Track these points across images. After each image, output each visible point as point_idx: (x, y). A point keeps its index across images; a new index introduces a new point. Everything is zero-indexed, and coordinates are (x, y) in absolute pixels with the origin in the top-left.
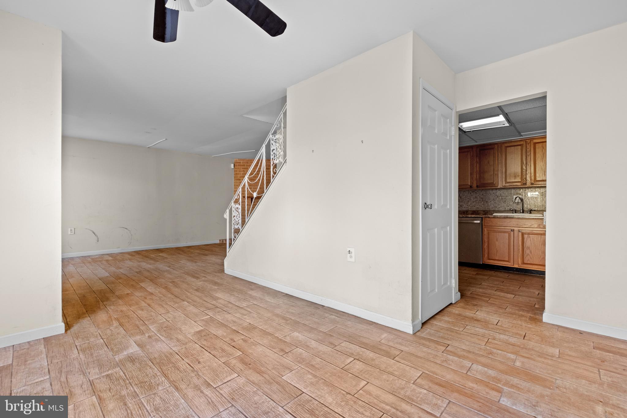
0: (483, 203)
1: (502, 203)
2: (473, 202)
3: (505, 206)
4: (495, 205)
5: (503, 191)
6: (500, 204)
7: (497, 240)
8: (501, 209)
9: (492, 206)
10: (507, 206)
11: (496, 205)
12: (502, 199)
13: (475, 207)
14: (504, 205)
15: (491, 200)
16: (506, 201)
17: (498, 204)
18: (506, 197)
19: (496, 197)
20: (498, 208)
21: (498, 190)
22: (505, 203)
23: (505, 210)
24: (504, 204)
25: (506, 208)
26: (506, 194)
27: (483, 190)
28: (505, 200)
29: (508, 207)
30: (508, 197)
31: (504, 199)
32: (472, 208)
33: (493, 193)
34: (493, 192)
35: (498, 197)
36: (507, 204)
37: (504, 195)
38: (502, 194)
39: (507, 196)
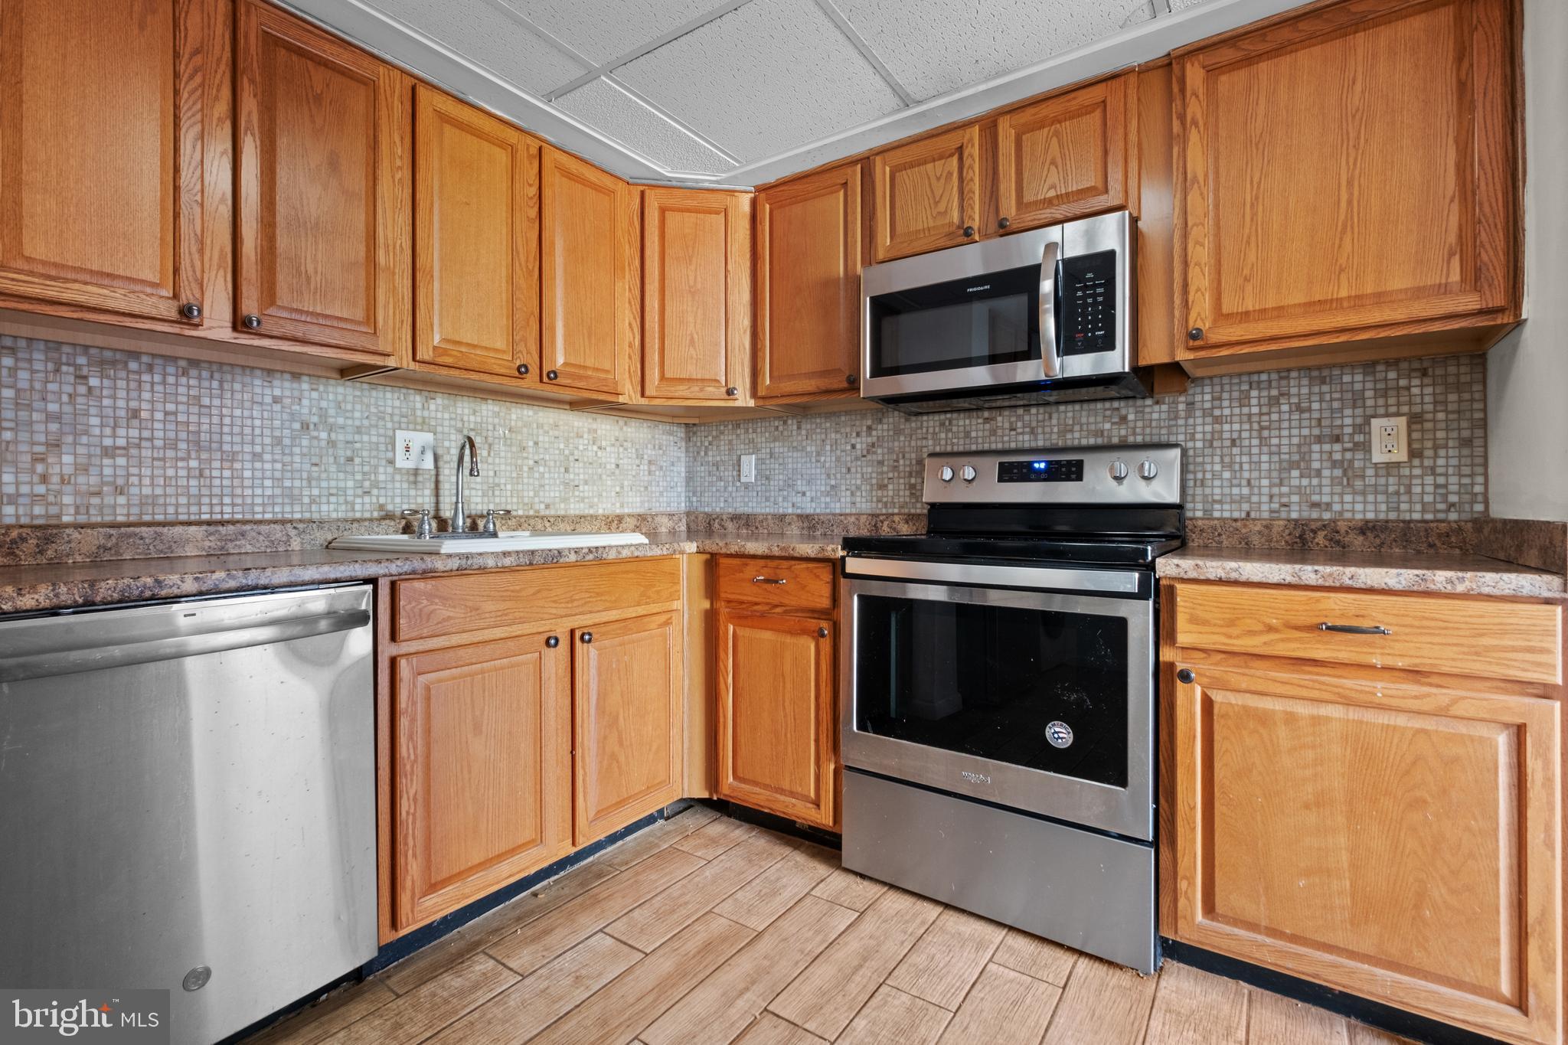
0: (194, 464)
1: (333, 468)
2: (109, 452)
3: (350, 492)
4: (288, 483)
5: (340, 398)
6: (319, 479)
8: (324, 508)
9: (269, 492)
10: (359, 491)
11: (297, 483)
12: (332, 444)
13: (120, 491)
14: (342, 484)
15: (258, 449)
16: (357, 460)
17: (309, 480)
18: (357, 437)
19: (297, 426)
20: (306, 500)
21: (305, 386)
22: (349, 468)
23: (350, 515)
24: (341, 476)
25: (353, 504)
26: (357, 415)
27: (194, 363)
28: (349, 453)
29: (367, 499)
30: (366, 438)
31: (340, 445)
32: (95, 501)
33: (276, 400)
34: (277, 392)
35: (305, 426)
36: (359, 477)
37: (341, 421)
38: (332, 412)
39: (359, 430)
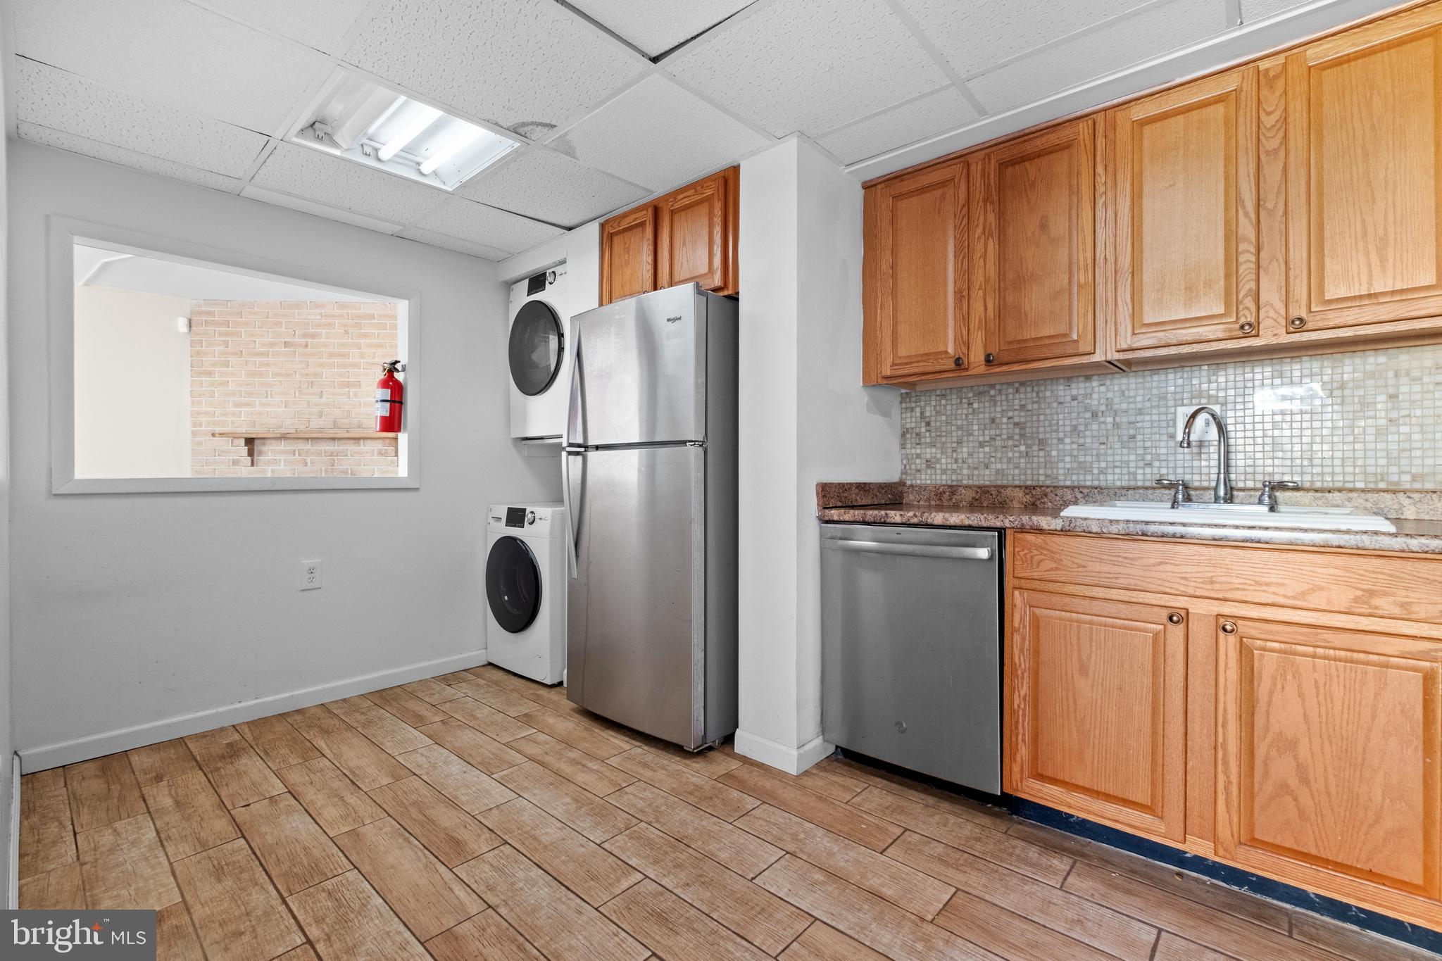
0: (1023, 448)
1: (1117, 445)
2: (982, 445)
3: (1132, 464)
4: (1082, 459)
5: (1124, 387)
6: (1106, 454)
7: (1083, 670)
8: (1110, 477)
9: (1068, 466)
10: (1141, 464)
11: (1089, 459)
12: (1116, 425)
13: (987, 467)
14: (1125, 458)
15: (1061, 435)
16: (1139, 437)
17: (1098, 455)
18: (1139, 418)
19: (1088, 415)
20: (1096, 471)
21: (1095, 384)
22: (1131, 445)
23: (1132, 483)
24: (1125, 451)
25: (1135, 474)
26: (1139, 399)
27: (1023, 384)
28: (1132, 432)
29: (1148, 470)
30: (1147, 418)
31: (1124, 426)
32: (976, 472)
33: (1074, 398)
34: (1074, 392)
35: (1094, 415)
36: (1140, 451)
37: (1124, 406)
38: (1116, 400)
39: (1140, 412)
